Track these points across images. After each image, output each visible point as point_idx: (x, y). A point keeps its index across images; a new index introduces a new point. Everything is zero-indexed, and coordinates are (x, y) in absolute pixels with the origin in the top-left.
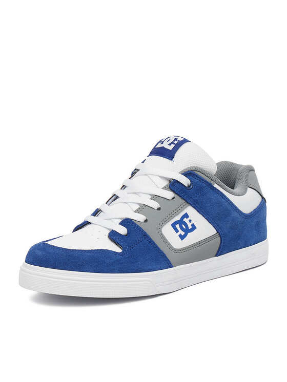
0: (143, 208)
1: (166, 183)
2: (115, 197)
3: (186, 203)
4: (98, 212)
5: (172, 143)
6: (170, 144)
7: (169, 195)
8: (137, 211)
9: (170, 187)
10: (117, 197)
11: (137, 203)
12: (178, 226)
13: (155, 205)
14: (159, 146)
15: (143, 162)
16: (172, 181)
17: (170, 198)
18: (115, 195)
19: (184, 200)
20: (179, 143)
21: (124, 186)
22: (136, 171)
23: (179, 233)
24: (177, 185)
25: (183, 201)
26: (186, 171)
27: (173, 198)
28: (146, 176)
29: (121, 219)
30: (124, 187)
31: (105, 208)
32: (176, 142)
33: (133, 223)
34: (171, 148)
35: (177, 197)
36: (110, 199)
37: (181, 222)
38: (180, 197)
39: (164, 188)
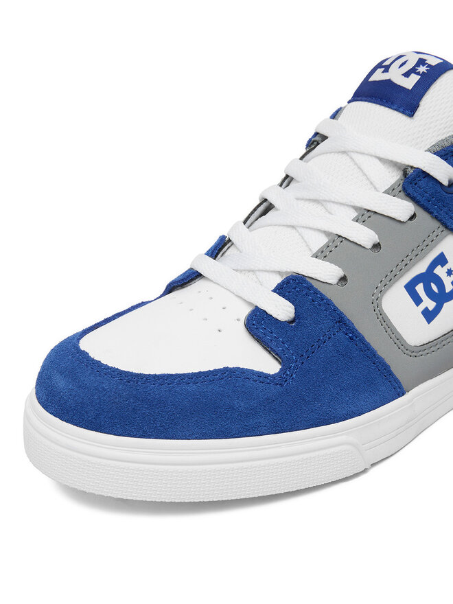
0: (335, 247)
1: (394, 177)
2: (266, 207)
3: (442, 228)
4: (225, 244)
5: (413, 70)
6: (407, 75)
7: (402, 208)
8: (322, 254)
9: (404, 190)
10: (270, 207)
11: (319, 230)
12: (420, 288)
13: (365, 236)
14: (379, 76)
15: (334, 116)
16: (410, 171)
17: (404, 217)
18: (266, 200)
19: (440, 221)
20: (431, 73)
21: (287, 176)
22: (317, 138)
23: (422, 307)
24: (423, 183)
25: (435, 224)
26: (447, 144)
27: (413, 217)
28: (344, 156)
29: (280, 273)
30: (287, 180)
31: (241, 236)
32: (422, 69)
33: (310, 287)
34: (409, 83)
35: (422, 215)
36: (255, 210)
37: (428, 277)
38: (431, 213)
39: (391, 191)
